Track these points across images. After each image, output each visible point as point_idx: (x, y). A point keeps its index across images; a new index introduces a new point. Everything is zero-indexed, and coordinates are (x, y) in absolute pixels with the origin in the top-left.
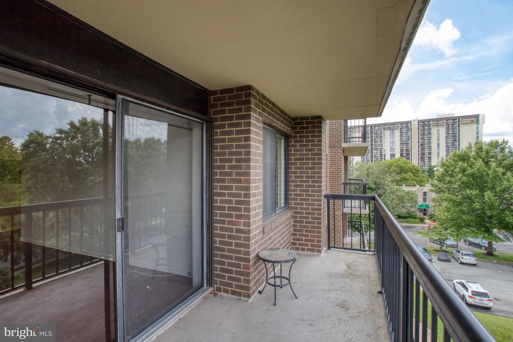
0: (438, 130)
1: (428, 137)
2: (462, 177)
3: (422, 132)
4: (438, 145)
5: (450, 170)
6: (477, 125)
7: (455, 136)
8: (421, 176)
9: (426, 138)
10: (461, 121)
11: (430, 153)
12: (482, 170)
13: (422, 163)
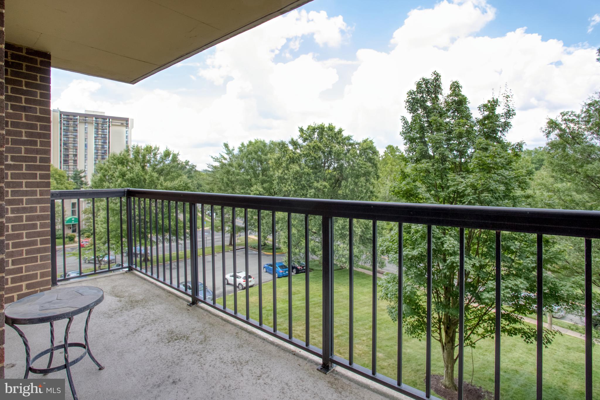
0: (86, 128)
1: (74, 135)
2: (121, 182)
3: (65, 128)
4: (86, 146)
5: (109, 174)
6: (127, 128)
7: (105, 138)
8: (67, 183)
9: (70, 136)
10: (112, 122)
11: (76, 155)
12: (140, 174)
13: (65, 167)
